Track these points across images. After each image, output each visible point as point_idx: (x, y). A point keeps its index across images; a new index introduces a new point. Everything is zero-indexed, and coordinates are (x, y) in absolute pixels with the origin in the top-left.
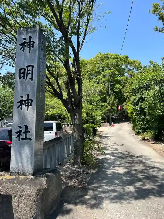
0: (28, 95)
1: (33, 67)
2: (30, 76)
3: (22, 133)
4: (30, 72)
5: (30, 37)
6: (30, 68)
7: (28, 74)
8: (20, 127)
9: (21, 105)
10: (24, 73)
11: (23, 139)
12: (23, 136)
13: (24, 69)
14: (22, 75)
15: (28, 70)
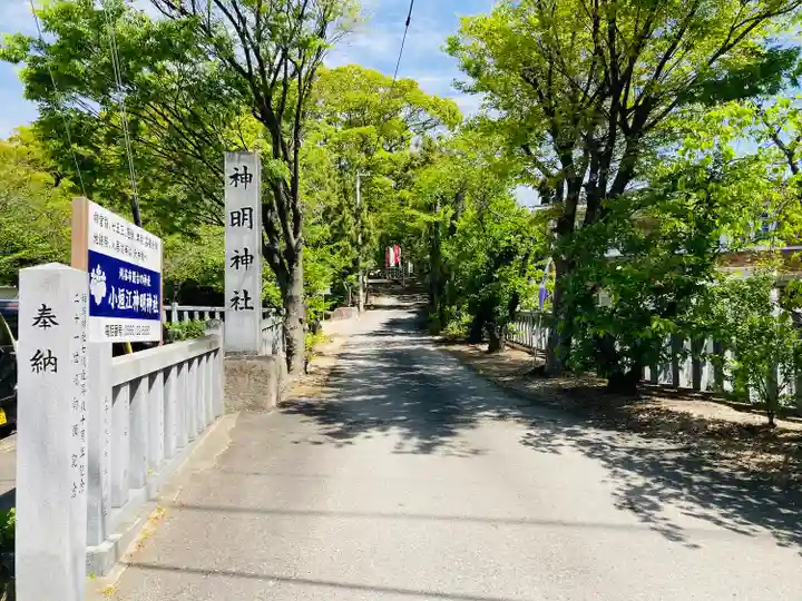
0: (246, 250)
1: (251, 210)
2: (247, 223)
3: (239, 301)
4: (248, 217)
5: (246, 168)
6: (247, 212)
7: (244, 219)
8: (237, 293)
9: (237, 262)
10: (238, 218)
11: (241, 308)
12: (242, 304)
13: (239, 213)
14: (236, 221)
15: (244, 215)
